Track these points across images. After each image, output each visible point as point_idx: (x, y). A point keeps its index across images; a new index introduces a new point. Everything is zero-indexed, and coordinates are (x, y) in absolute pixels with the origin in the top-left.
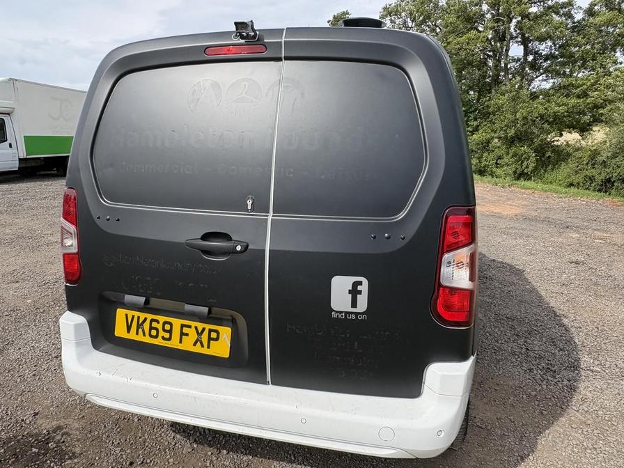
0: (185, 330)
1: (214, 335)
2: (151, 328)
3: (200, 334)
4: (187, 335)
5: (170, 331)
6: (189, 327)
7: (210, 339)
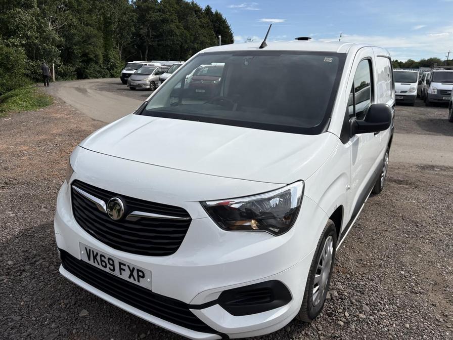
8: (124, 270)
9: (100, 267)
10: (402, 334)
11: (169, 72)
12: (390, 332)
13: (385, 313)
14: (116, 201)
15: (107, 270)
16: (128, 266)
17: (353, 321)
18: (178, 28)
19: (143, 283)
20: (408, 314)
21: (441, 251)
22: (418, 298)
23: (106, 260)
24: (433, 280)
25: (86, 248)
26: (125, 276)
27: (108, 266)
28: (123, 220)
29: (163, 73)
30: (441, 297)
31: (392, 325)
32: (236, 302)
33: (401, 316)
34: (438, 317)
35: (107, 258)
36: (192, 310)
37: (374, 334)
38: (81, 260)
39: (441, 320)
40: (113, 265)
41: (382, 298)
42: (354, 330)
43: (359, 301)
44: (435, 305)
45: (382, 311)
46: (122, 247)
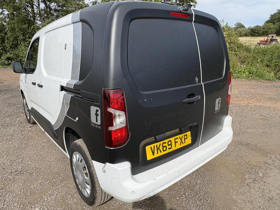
0: (176, 140)
1: (186, 137)
2: (163, 147)
3: (181, 139)
4: (177, 142)
5: (171, 144)
6: (177, 138)
7: (185, 139)
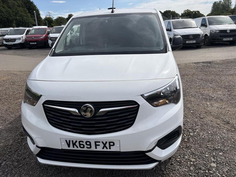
8: (99, 145)
9: (79, 149)
10: (210, 137)
11: (9, 34)
12: (206, 137)
13: (198, 130)
14: (88, 106)
15: (85, 149)
16: (102, 142)
17: (190, 138)
18: (4, 8)
19: (113, 149)
20: (206, 127)
21: (198, 99)
22: (205, 120)
23: (84, 144)
24: (204, 112)
25: (66, 141)
26: (100, 149)
27: (86, 146)
28: (94, 116)
29: (4, 35)
30: (211, 117)
31: (204, 134)
32: (164, 143)
33: (205, 129)
34: (217, 125)
35: (85, 141)
36: (147, 154)
37: (201, 140)
38: (62, 149)
39: (219, 126)
40: (90, 145)
41: (192, 124)
42: (193, 141)
43: (186, 129)
44: (212, 121)
45: (197, 130)
46: (96, 132)
